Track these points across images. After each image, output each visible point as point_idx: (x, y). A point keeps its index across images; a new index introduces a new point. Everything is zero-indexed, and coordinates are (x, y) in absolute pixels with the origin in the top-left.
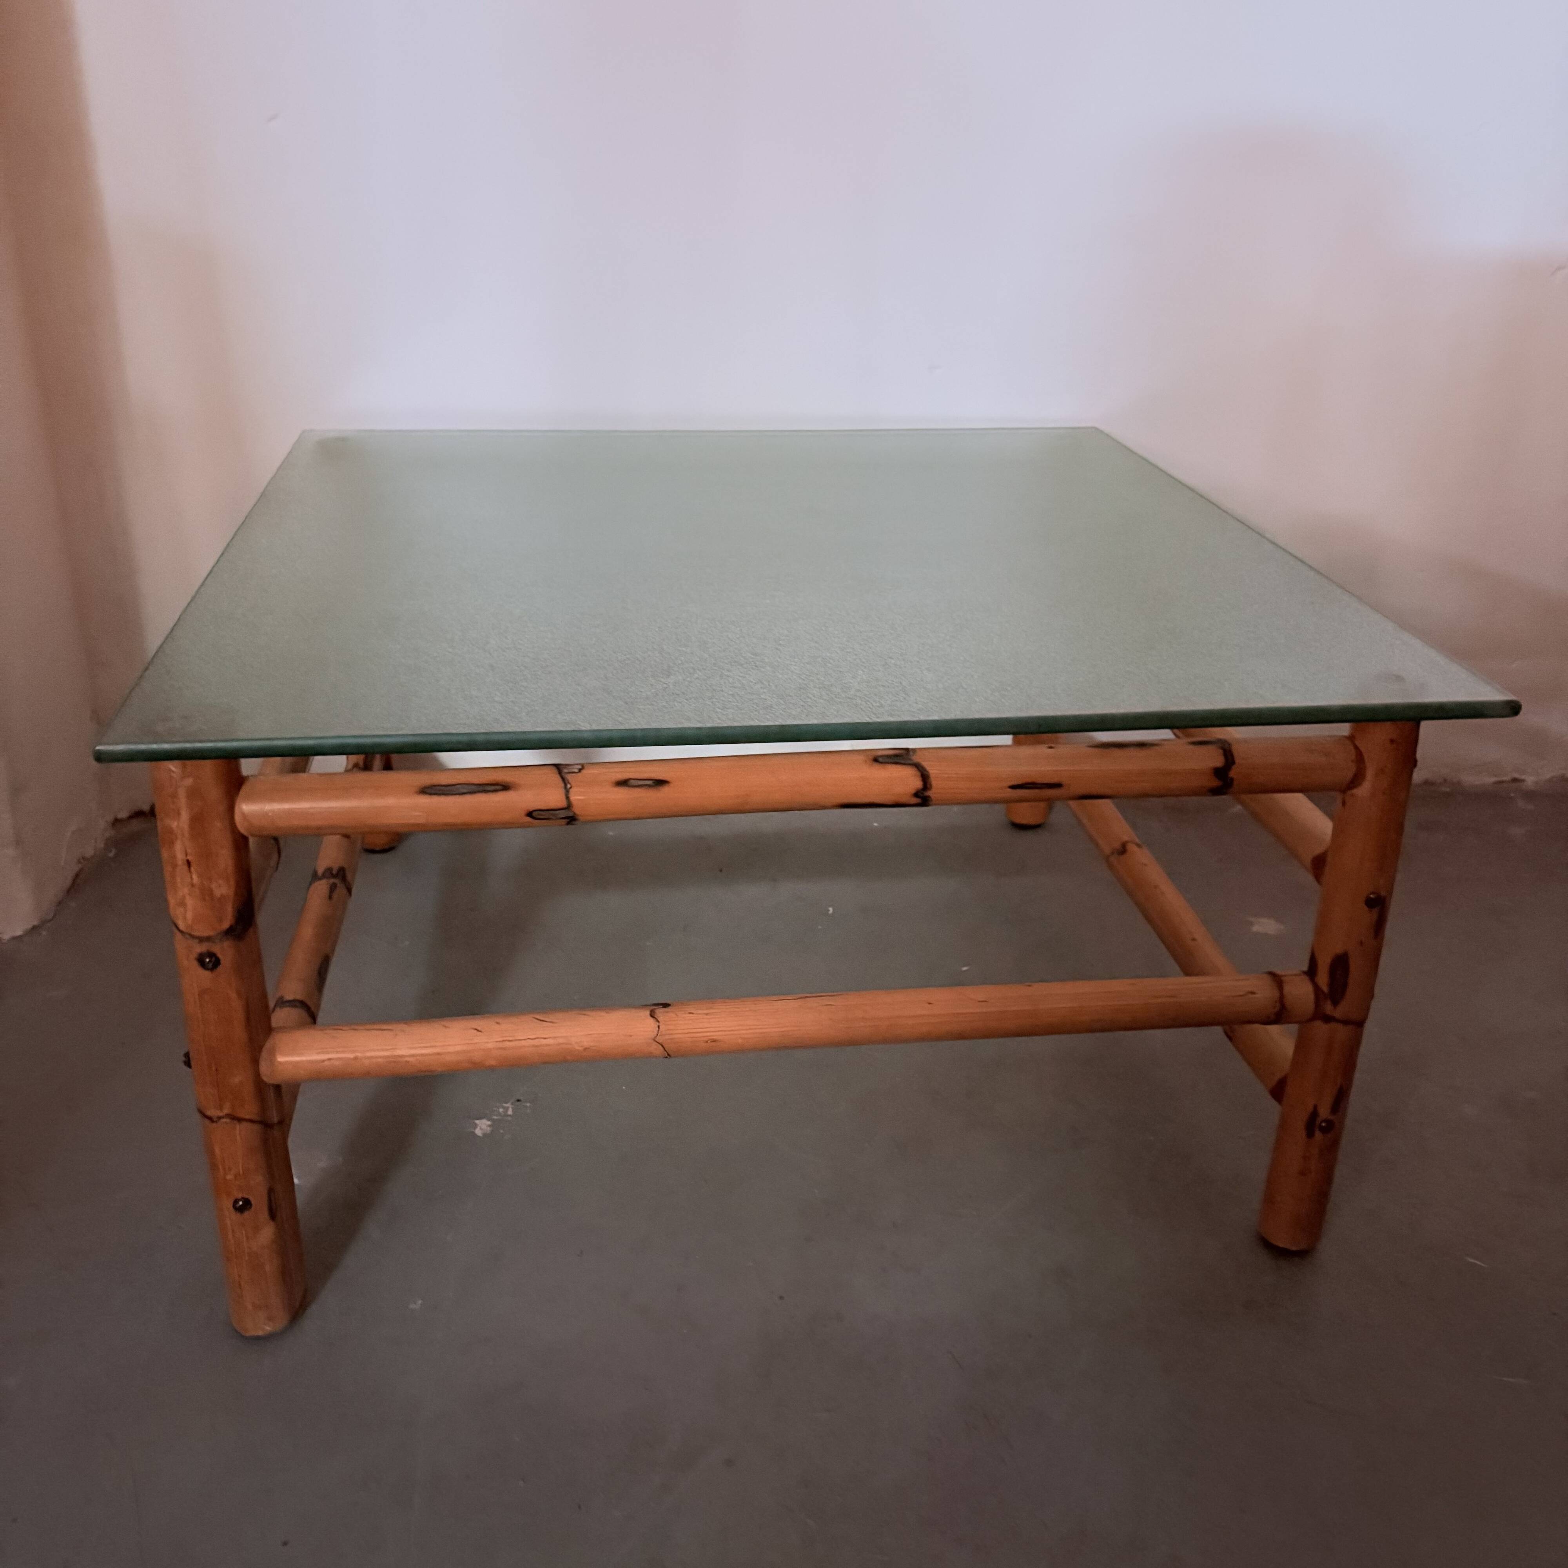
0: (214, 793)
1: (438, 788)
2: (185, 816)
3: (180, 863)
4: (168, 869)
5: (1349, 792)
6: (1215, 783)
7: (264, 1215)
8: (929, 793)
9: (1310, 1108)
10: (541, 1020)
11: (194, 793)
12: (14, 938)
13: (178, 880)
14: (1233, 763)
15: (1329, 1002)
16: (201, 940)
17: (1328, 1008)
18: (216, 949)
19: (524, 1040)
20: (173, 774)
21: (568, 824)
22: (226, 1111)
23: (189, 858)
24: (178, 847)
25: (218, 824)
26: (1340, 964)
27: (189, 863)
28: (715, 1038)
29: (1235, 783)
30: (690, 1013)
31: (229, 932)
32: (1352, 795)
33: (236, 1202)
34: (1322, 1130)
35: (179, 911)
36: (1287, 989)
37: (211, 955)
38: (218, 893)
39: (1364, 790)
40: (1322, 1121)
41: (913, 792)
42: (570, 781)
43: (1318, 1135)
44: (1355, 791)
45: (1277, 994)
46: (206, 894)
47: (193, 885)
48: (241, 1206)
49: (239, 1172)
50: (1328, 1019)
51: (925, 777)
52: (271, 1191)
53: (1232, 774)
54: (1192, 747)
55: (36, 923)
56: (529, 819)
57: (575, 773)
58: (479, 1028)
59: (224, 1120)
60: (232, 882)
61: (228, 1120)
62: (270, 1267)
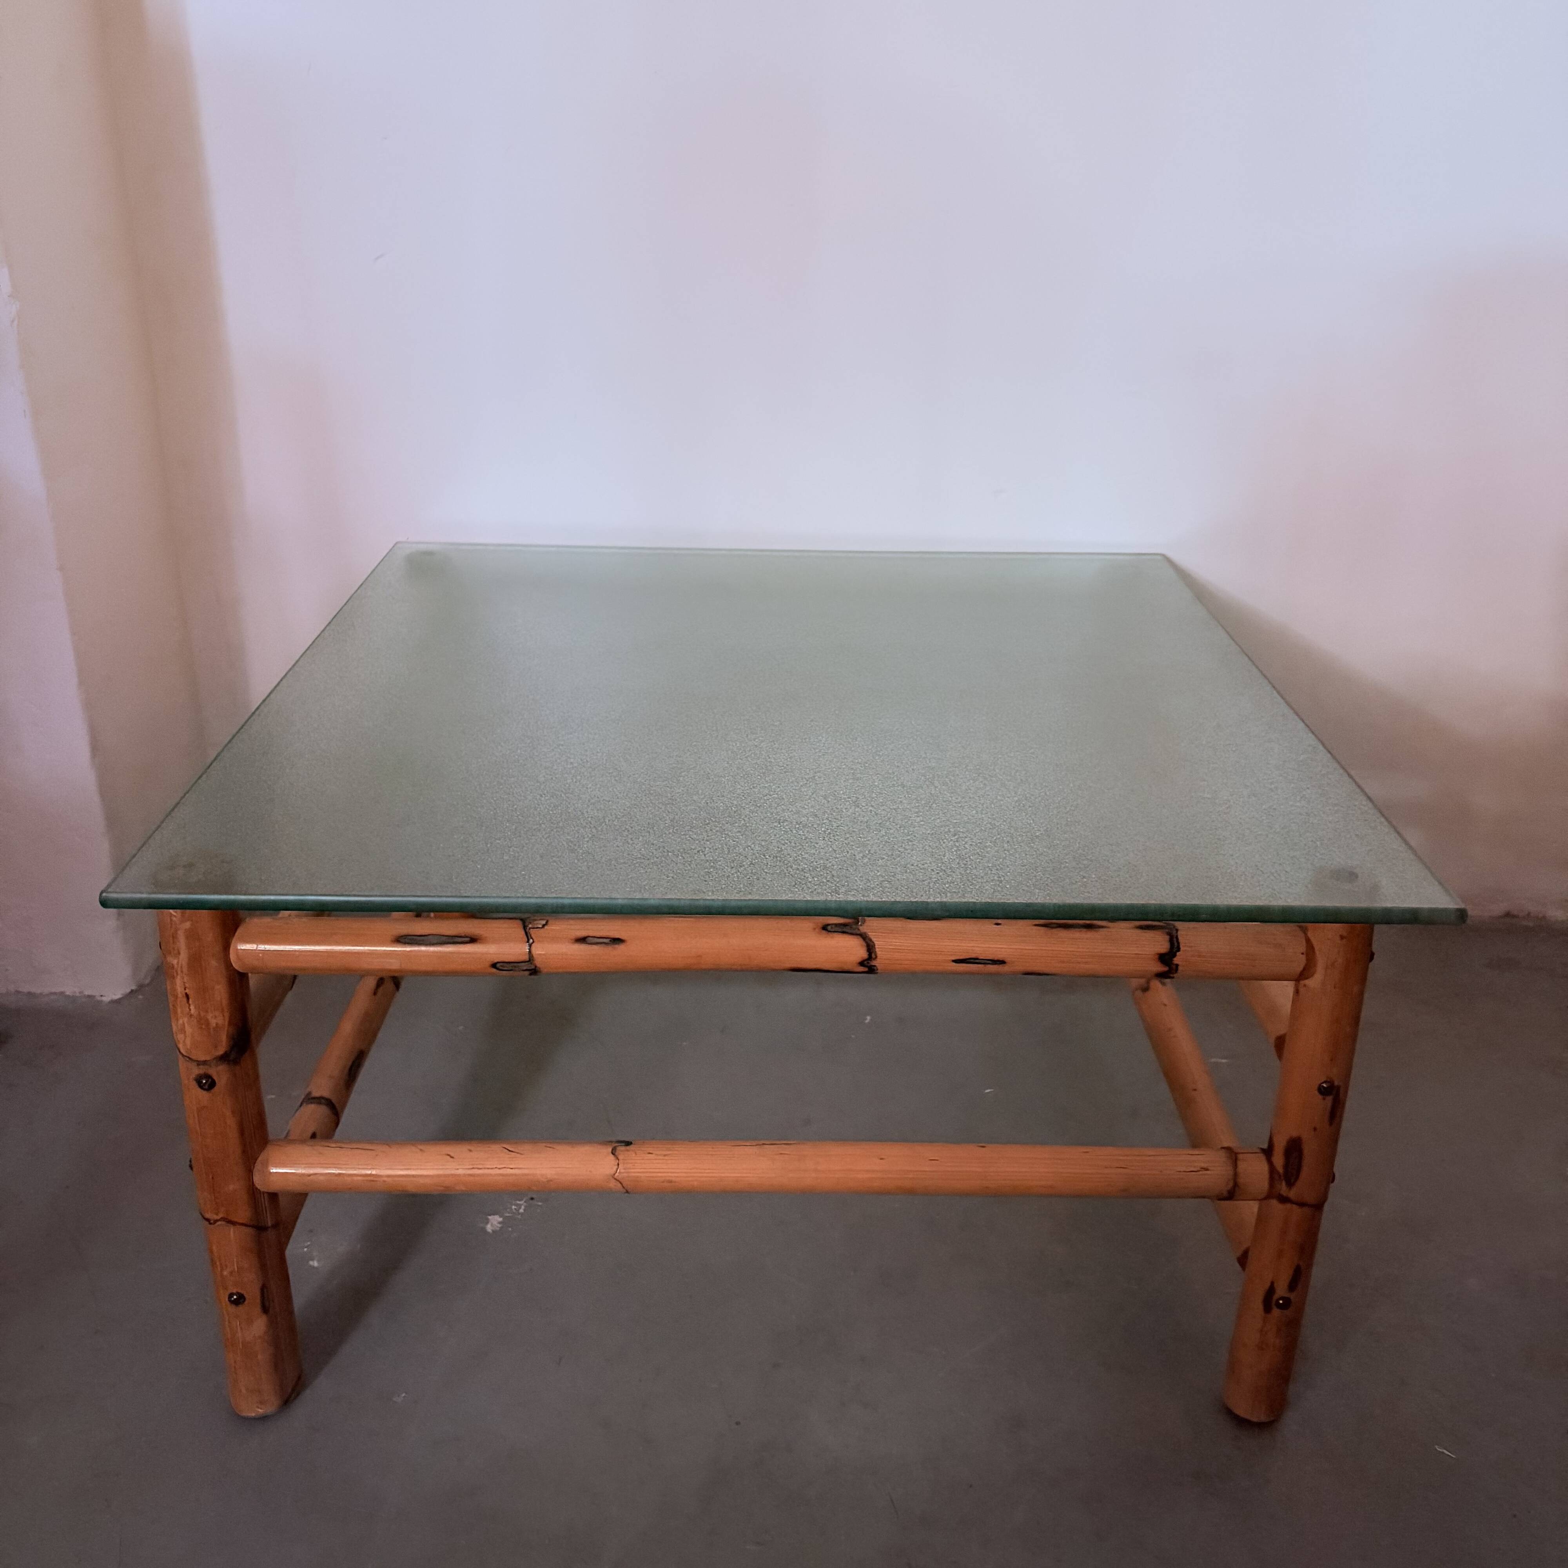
0: (210, 935)
1: (410, 937)
2: (184, 956)
3: (180, 995)
4: (171, 999)
5: (1302, 982)
6: (1160, 968)
7: (258, 1309)
8: (874, 963)
9: (1267, 1285)
10: (510, 1151)
11: (192, 936)
12: (113, 1002)
13: (179, 1010)
14: (1179, 949)
15: (1284, 1183)
16: (199, 1063)
17: (1283, 1188)
18: (213, 1072)
19: (492, 1169)
20: (174, 919)
21: (531, 974)
22: (221, 1216)
23: (187, 991)
24: (178, 981)
25: (214, 963)
26: (1294, 1148)
27: (187, 996)
28: (670, 1178)
29: (1180, 968)
30: (650, 1153)
31: (224, 1058)
32: (1305, 985)
33: (231, 1295)
34: (1279, 1306)
35: (180, 1037)
36: (1242, 1166)
37: (208, 1077)
38: (213, 1022)
39: (1314, 982)
40: (1280, 1299)
41: (859, 960)
42: (533, 936)
43: (1276, 1312)
44: (1307, 982)
45: (1231, 1173)
46: (202, 1023)
47: (191, 1015)
48: (235, 1299)
49: (234, 1269)
50: (1284, 1200)
51: (870, 948)
52: (263, 1289)
53: (1176, 960)
54: (1139, 931)
55: (134, 988)
56: (494, 970)
57: (539, 928)
58: (452, 1154)
59: (219, 1223)
60: (227, 1015)
61: (223, 1223)
62: (263, 1356)
